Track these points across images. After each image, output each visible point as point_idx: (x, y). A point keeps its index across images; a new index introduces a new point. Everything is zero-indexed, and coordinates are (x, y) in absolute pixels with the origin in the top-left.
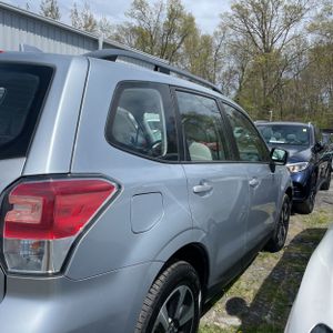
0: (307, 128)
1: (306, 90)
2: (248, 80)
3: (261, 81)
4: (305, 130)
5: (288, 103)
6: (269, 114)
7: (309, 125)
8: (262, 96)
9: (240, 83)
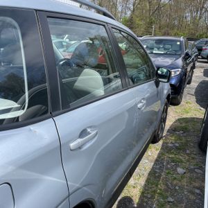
0: (180, 41)
1: (176, 11)
2: (139, 4)
3: (148, 5)
4: (178, 43)
5: (164, 20)
6: (152, 28)
7: (182, 39)
8: (148, 15)
9: (134, 6)
